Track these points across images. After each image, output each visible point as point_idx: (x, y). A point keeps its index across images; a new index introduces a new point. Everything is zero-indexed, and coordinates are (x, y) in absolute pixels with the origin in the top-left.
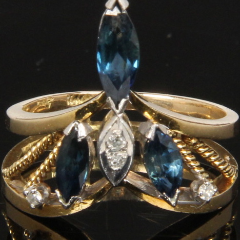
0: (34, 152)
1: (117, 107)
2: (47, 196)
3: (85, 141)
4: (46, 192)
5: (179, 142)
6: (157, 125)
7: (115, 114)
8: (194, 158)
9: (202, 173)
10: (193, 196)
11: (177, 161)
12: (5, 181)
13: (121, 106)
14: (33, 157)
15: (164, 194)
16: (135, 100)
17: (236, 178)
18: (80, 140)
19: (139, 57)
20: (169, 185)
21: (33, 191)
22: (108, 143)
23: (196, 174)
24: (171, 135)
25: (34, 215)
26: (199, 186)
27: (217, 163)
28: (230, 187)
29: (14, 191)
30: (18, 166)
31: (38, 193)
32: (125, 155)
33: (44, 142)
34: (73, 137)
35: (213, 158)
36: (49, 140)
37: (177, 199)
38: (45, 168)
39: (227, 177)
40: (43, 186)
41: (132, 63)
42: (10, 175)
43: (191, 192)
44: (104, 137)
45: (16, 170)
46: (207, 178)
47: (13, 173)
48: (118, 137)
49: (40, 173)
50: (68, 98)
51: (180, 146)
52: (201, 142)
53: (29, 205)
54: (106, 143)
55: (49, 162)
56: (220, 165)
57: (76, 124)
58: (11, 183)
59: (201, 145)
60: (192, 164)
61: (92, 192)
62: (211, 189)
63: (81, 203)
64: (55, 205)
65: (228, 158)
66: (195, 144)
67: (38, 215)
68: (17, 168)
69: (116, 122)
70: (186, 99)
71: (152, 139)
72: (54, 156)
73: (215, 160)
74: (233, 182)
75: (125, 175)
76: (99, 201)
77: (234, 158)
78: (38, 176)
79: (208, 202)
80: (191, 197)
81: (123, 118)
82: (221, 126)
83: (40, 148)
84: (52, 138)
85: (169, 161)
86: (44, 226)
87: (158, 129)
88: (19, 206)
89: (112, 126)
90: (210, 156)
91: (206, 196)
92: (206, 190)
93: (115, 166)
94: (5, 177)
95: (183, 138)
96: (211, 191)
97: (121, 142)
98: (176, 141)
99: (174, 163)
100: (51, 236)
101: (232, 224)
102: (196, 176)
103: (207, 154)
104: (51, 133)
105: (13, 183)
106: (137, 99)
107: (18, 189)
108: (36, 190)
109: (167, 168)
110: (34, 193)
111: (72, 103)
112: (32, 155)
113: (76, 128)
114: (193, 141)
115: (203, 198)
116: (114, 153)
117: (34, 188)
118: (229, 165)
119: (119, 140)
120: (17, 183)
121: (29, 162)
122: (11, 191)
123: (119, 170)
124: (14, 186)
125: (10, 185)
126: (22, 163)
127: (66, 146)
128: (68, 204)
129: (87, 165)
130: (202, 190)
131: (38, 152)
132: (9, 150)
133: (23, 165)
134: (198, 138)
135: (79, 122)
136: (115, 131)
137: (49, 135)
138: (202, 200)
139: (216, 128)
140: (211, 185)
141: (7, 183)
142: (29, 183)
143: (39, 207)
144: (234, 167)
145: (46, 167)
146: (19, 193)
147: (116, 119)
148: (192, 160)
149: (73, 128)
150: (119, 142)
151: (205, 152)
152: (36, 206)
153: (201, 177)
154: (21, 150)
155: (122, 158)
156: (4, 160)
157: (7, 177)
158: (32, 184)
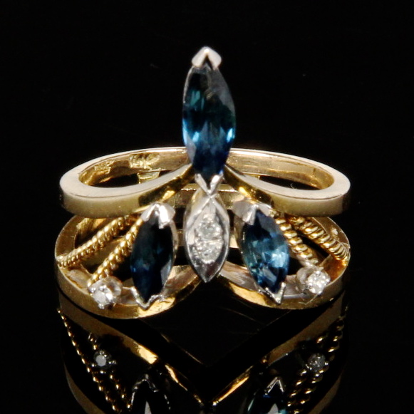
0: (101, 239)
1: (209, 187)
2: (119, 293)
3: (167, 228)
4: (118, 289)
5: (282, 224)
6: (258, 206)
7: (205, 195)
8: (295, 234)
9: (310, 259)
10: (299, 288)
11: (281, 247)
12: (62, 271)
13: (213, 185)
14: (99, 245)
15: (267, 289)
16: (229, 175)
17: (348, 260)
18: (161, 227)
19: (234, 124)
20: (273, 278)
21: (102, 287)
22: (197, 230)
23: (303, 260)
24: (273, 216)
25: (102, 315)
26: (308, 276)
27: (327, 245)
28: (343, 272)
29: (74, 285)
30: (79, 254)
31: (109, 290)
32: (218, 245)
33: (114, 227)
34: (153, 224)
35: (323, 240)
36: (119, 224)
37: (283, 294)
38: (115, 258)
39: (338, 259)
40: (113, 280)
41: (226, 131)
42: (68, 264)
43: (297, 283)
44: (193, 224)
45: (76, 260)
46: (317, 264)
47: (72, 262)
48: (210, 224)
49: (109, 264)
50: (131, 158)
51: (283, 228)
52: (309, 221)
53: (96, 304)
54: (195, 231)
55: (121, 251)
56: (330, 247)
57: (156, 208)
58: (69, 275)
59: (309, 224)
60: (298, 248)
61: (177, 288)
62: (323, 280)
63: (162, 302)
64: (130, 304)
65: (335, 231)
66: (302, 224)
67: (106, 316)
68: (77, 257)
69: (208, 204)
70: (279, 156)
71: (252, 223)
72: (126, 244)
73: (325, 242)
74: (345, 264)
75: (219, 269)
76: (183, 299)
77: (342, 232)
78: (106, 268)
79: (319, 296)
80: (297, 288)
81: (217, 200)
82: (332, 199)
83: (108, 234)
84: (124, 222)
85: (272, 248)
86: (113, 329)
87: (258, 211)
88: (82, 304)
89: (203, 209)
90: (318, 237)
91: (317, 288)
92: (317, 280)
93: (207, 259)
94: (61, 266)
95: (287, 217)
96: (323, 282)
97: (214, 228)
98: (278, 222)
99: (277, 250)
100: (123, 340)
101: (344, 317)
102: (302, 263)
103: (315, 235)
104: (122, 216)
105: (72, 274)
106: (232, 174)
107: (79, 282)
108: (105, 287)
109: (269, 257)
110: (103, 290)
111: (136, 165)
112: (97, 241)
113: (156, 213)
114: (300, 221)
115: (313, 291)
116: (205, 242)
117: (103, 285)
118: (341, 246)
119: (212, 227)
120: (77, 273)
121: (93, 250)
122: (70, 285)
123: (212, 263)
124: (74, 278)
125: (69, 277)
126: (85, 251)
127: (144, 233)
128: (148, 305)
129: (170, 256)
130: (311, 281)
131: (106, 239)
132: (62, 229)
133: (87, 254)
134: (305, 217)
135: (160, 204)
136: (206, 216)
137: (120, 219)
138: (311, 293)
139: (326, 203)
140: (322, 274)
141: (64, 274)
142: (95, 276)
143: (110, 307)
144: (345, 246)
145: (117, 257)
146: (81, 288)
147: (207, 201)
148: (299, 244)
149: (153, 212)
150: (211, 229)
151: (313, 232)
152: (106, 306)
153: (309, 264)
154: (75, 228)
155: (216, 248)
156: (57, 243)
157: (64, 267)
158: (98, 279)
